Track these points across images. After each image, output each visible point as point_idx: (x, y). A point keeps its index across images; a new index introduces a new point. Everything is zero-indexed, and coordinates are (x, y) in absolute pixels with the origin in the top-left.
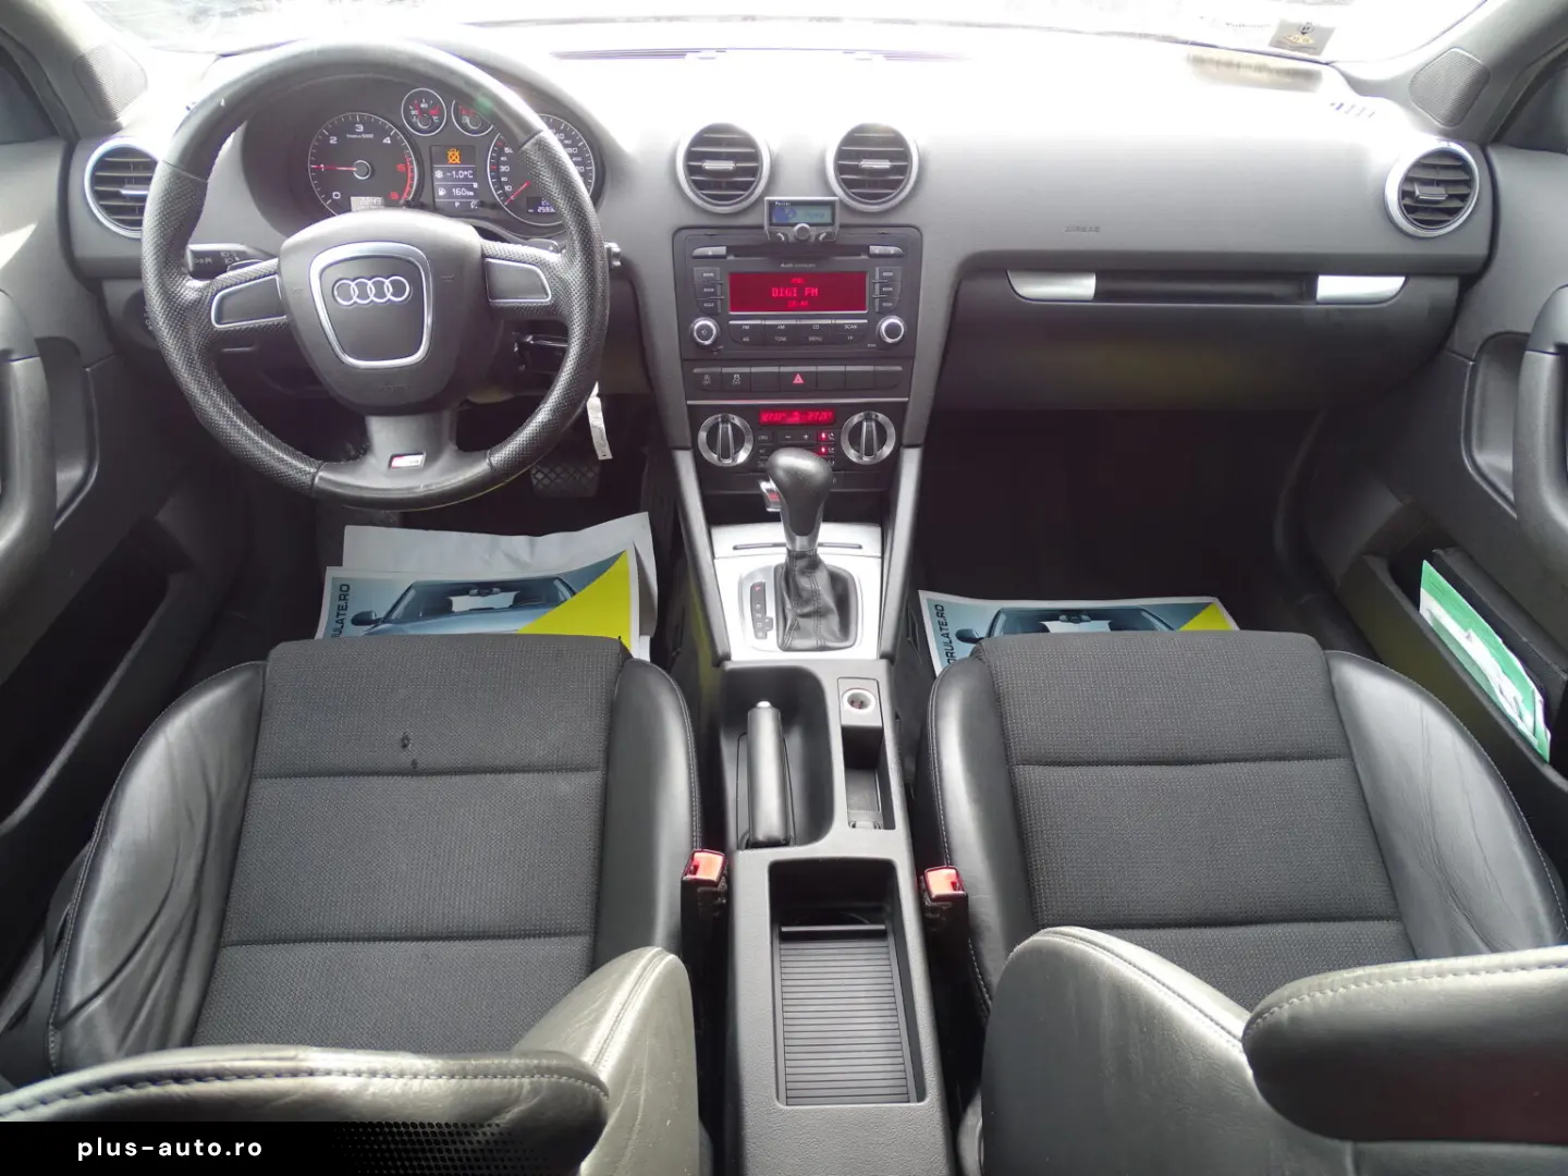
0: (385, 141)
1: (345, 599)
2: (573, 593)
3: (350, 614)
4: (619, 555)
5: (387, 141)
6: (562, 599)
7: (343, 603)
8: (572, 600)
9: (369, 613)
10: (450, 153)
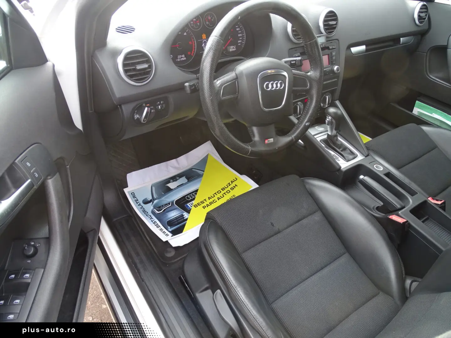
0: (184, 34)
1: (135, 197)
2: (204, 171)
3: (141, 201)
4: (207, 155)
5: (185, 34)
6: (202, 174)
7: (135, 199)
8: (205, 173)
9: (146, 198)
10: (203, 36)
